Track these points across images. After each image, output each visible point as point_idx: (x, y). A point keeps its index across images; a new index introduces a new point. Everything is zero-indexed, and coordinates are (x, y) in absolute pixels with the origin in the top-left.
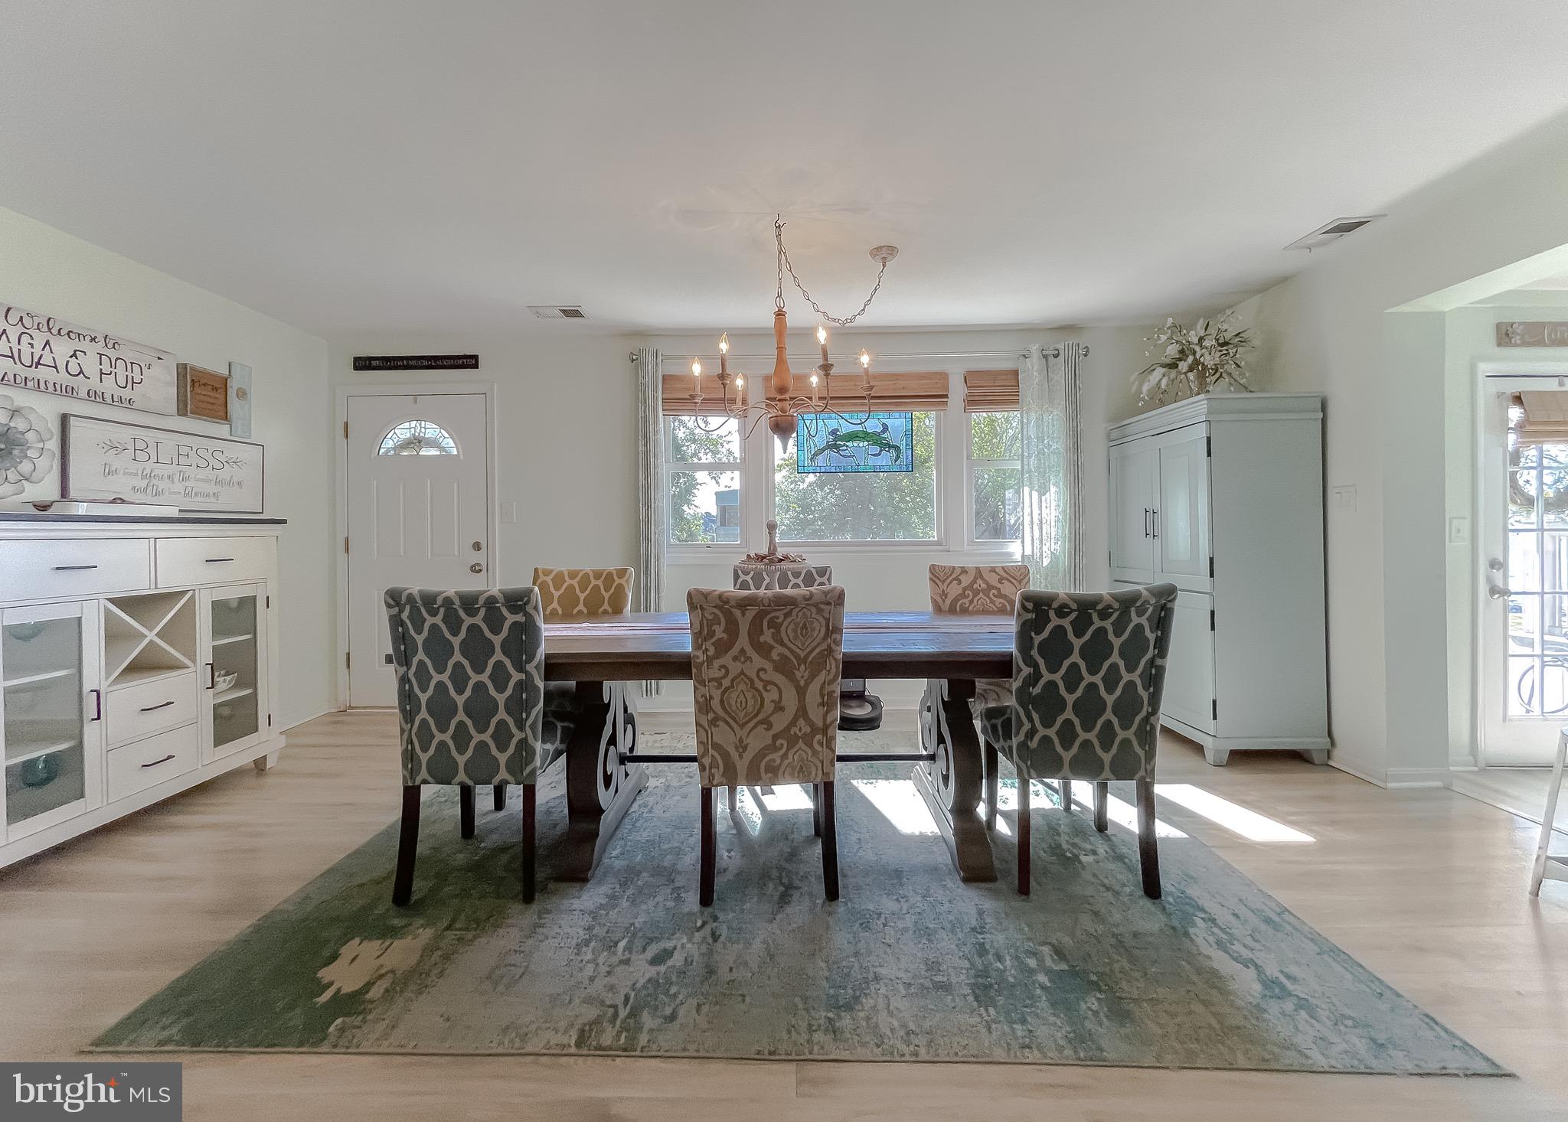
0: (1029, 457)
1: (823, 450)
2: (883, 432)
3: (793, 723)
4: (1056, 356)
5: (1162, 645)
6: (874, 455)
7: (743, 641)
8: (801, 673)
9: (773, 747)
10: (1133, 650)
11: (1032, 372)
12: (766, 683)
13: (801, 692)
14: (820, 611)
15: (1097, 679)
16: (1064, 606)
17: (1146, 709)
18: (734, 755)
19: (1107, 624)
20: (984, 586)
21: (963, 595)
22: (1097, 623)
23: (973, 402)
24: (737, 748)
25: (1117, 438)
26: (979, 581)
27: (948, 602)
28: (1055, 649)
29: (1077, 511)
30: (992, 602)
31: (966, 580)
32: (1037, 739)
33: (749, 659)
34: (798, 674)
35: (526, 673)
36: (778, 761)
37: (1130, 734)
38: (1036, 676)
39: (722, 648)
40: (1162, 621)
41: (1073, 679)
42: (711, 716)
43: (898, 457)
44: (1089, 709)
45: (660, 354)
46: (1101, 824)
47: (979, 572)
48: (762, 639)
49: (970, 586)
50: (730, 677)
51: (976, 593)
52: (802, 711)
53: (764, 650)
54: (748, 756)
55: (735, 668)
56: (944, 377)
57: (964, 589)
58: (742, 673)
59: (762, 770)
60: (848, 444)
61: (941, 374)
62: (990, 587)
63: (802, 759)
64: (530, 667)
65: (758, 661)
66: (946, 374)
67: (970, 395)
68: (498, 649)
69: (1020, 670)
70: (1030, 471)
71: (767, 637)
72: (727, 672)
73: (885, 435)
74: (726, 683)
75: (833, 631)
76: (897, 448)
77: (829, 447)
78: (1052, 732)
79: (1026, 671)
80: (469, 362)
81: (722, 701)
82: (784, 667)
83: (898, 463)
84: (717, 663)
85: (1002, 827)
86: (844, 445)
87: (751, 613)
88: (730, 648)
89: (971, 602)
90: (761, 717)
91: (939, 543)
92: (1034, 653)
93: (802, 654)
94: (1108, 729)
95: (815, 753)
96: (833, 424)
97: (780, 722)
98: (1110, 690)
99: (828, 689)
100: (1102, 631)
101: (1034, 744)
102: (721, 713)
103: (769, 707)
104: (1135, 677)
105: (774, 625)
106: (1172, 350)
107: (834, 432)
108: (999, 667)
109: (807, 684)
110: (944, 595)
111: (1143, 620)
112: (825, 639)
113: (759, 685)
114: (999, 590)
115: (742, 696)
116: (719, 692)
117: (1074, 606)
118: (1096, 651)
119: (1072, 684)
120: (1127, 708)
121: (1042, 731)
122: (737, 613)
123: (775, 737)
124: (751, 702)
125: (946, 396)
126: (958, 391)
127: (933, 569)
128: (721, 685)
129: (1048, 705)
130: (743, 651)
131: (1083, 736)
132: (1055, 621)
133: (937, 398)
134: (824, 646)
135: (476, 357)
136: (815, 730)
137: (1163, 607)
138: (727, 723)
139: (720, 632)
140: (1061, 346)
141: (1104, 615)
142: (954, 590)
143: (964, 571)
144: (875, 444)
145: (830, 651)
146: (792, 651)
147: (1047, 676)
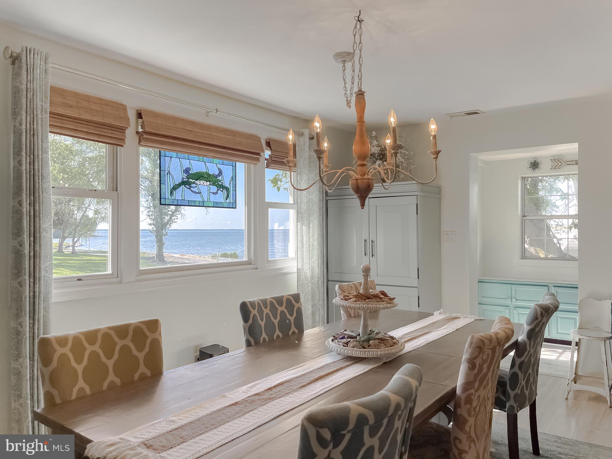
0: (301, 203)
1: (180, 185)
6: (214, 193)
11: (304, 147)
43: (228, 196)
60: (197, 182)
61: (256, 137)
70: (301, 213)
73: (220, 178)
76: (227, 189)
77: (183, 183)
83: (228, 201)
86: (194, 183)
91: (249, 263)
96: (186, 164)
107: (187, 171)
125: (258, 154)
133: (254, 154)
144: (214, 184)
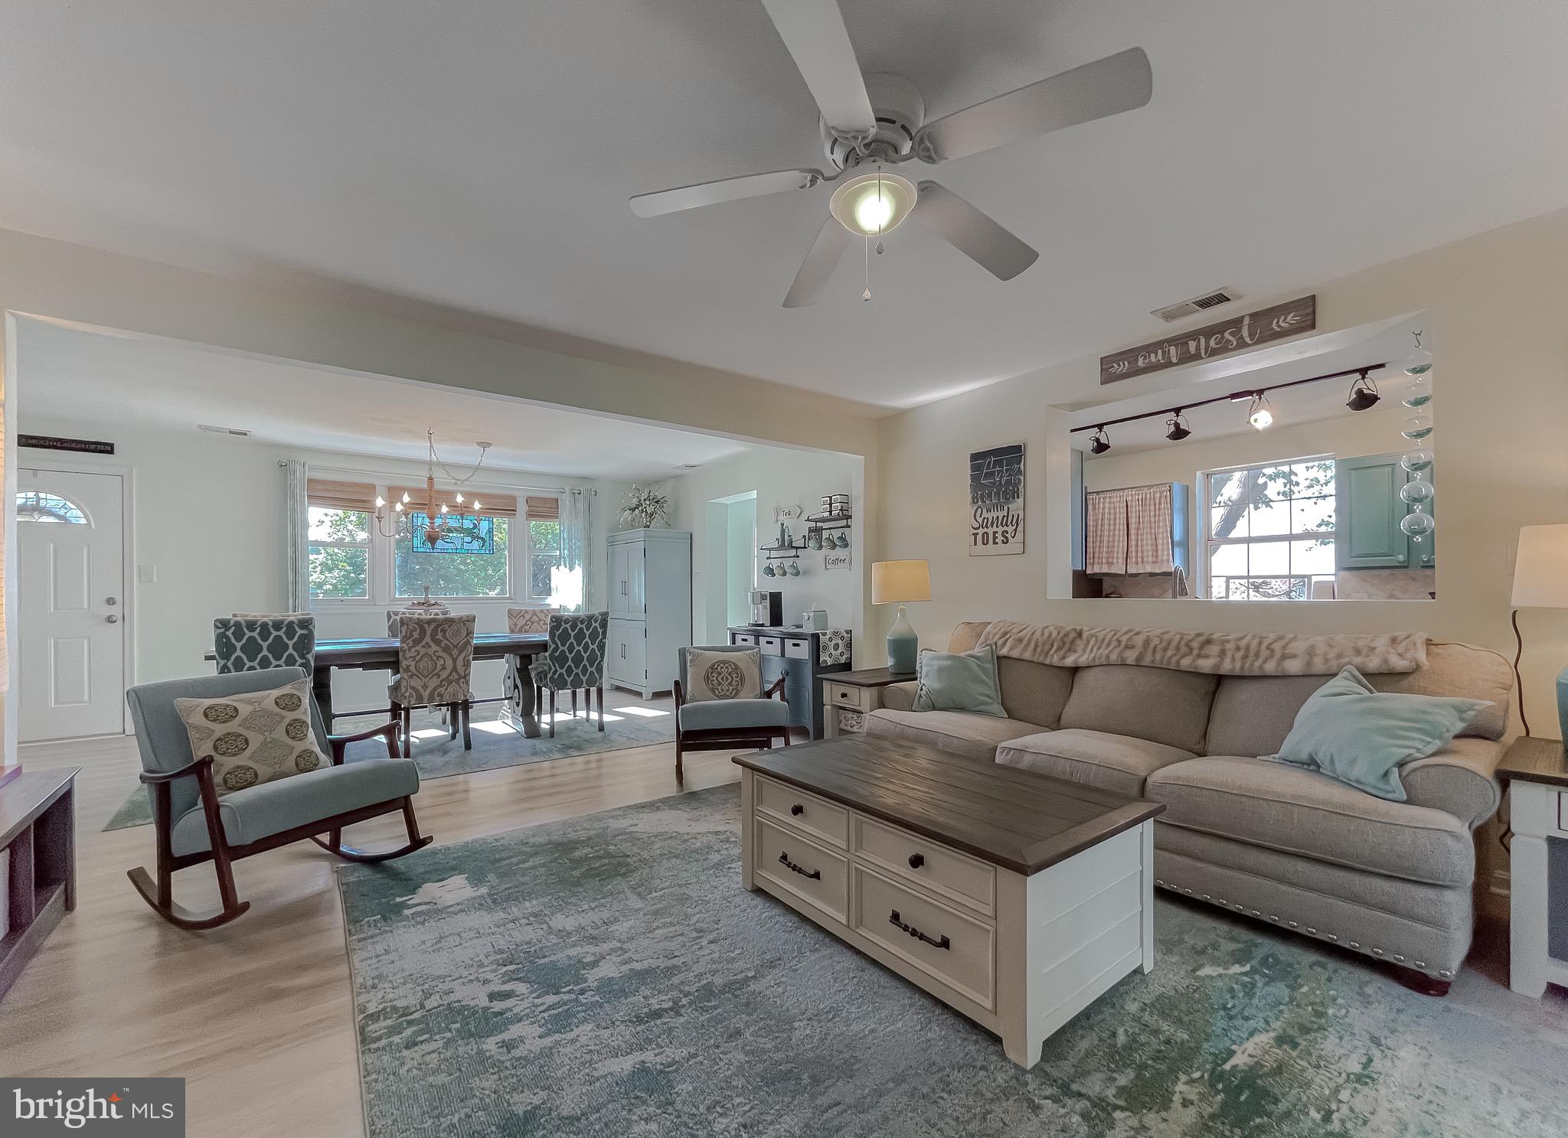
0: (564, 550)
2: (474, 528)
3: (450, 674)
4: (579, 494)
5: (604, 633)
6: (468, 542)
7: (428, 639)
8: (455, 652)
9: (441, 686)
10: (594, 636)
11: (566, 501)
12: (438, 657)
13: (455, 660)
14: (464, 625)
15: (581, 648)
16: (567, 619)
17: (599, 659)
18: (422, 691)
19: (584, 626)
20: (537, 619)
21: (526, 624)
22: (580, 626)
23: (531, 515)
24: (422, 687)
25: (611, 543)
26: (535, 617)
27: (518, 628)
28: (564, 637)
29: (589, 581)
30: (541, 627)
31: (527, 617)
32: (557, 674)
33: (430, 646)
34: (453, 653)
35: (306, 659)
36: (443, 691)
37: (593, 669)
38: (557, 648)
39: (416, 642)
40: (604, 625)
41: (571, 649)
42: (410, 674)
43: (483, 545)
44: (578, 659)
45: (307, 465)
46: (588, 720)
47: (534, 613)
48: (437, 637)
49: (529, 620)
50: (420, 656)
51: (533, 623)
52: (455, 669)
53: (438, 642)
54: (428, 691)
55: (423, 651)
56: (514, 499)
57: (527, 621)
58: (427, 653)
59: (436, 696)
60: (449, 534)
61: (512, 497)
62: (540, 620)
63: (454, 689)
64: (309, 656)
65: (434, 647)
66: (515, 497)
67: (529, 511)
68: (291, 647)
69: (550, 646)
70: (564, 558)
71: (440, 636)
72: (419, 653)
73: (475, 531)
74: (418, 658)
75: (470, 633)
76: (483, 540)
78: (563, 671)
79: (553, 646)
80: (107, 449)
81: (415, 667)
82: (446, 649)
83: (484, 548)
84: (413, 650)
85: (543, 726)
86: (447, 535)
87: (433, 626)
88: (421, 642)
89: (530, 627)
90: (435, 672)
91: (510, 598)
92: (556, 639)
93: (455, 644)
94: (585, 668)
95: (460, 687)
97: (444, 674)
98: (585, 652)
99: (467, 658)
100: (581, 629)
101: (556, 677)
102: (415, 672)
103: (439, 667)
104: (595, 647)
105: (444, 631)
106: (635, 501)
108: (544, 646)
109: (458, 656)
110: (516, 625)
111: (597, 625)
112: (466, 636)
113: (435, 658)
114: (545, 621)
115: (426, 664)
116: (414, 663)
117: (571, 619)
118: (580, 637)
119: (571, 650)
120: (592, 660)
121: (559, 671)
122: (426, 626)
123: (441, 681)
124: (430, 666)
125: (516, 511)
126: (522, 507)
127: (509, 611)
128: (415, 660)
129: (562, 660)
130: (427, 643)
131: (575, 671)
132: (564, 626)
133: (511, 511)
134: (465, 640)
135: (112, 446)
136: (460, 677)
137: (604, 620)
138: (418, 676)
139: (416, 635)
140: (582, 489)
141: (582, 622)
142: (521, 622)
143: (526, 612)
144: (468, 535)
145: (468, 642)
146: (451, 642)
147: (561, 648)
